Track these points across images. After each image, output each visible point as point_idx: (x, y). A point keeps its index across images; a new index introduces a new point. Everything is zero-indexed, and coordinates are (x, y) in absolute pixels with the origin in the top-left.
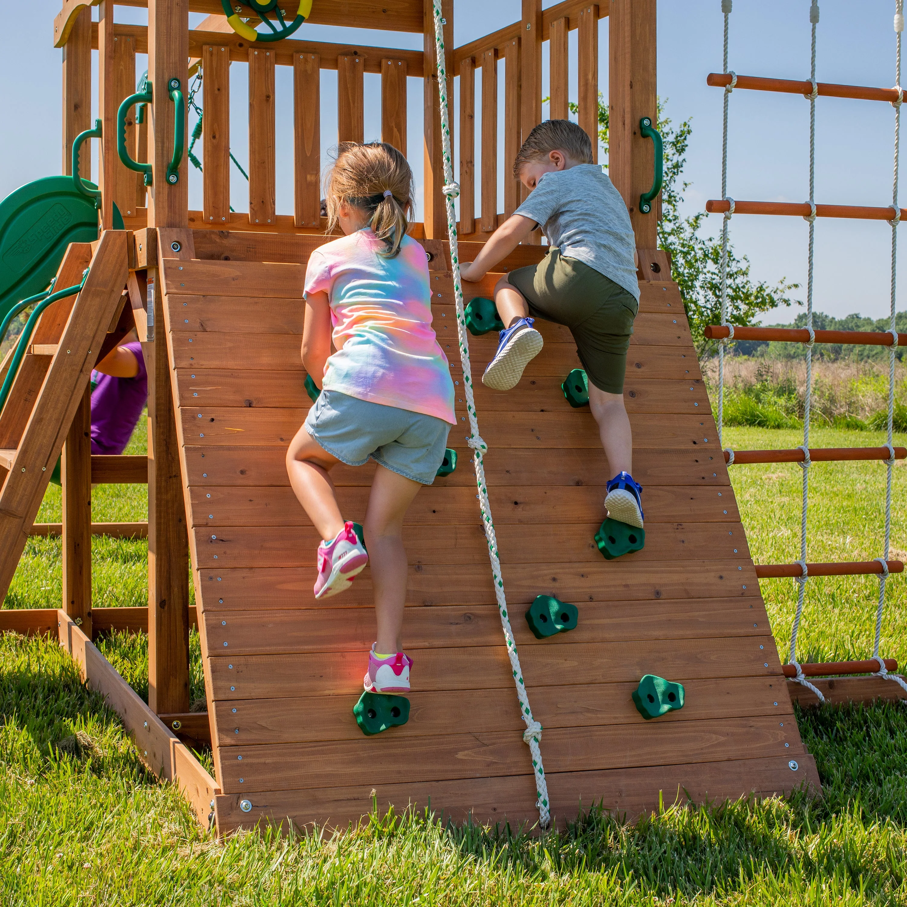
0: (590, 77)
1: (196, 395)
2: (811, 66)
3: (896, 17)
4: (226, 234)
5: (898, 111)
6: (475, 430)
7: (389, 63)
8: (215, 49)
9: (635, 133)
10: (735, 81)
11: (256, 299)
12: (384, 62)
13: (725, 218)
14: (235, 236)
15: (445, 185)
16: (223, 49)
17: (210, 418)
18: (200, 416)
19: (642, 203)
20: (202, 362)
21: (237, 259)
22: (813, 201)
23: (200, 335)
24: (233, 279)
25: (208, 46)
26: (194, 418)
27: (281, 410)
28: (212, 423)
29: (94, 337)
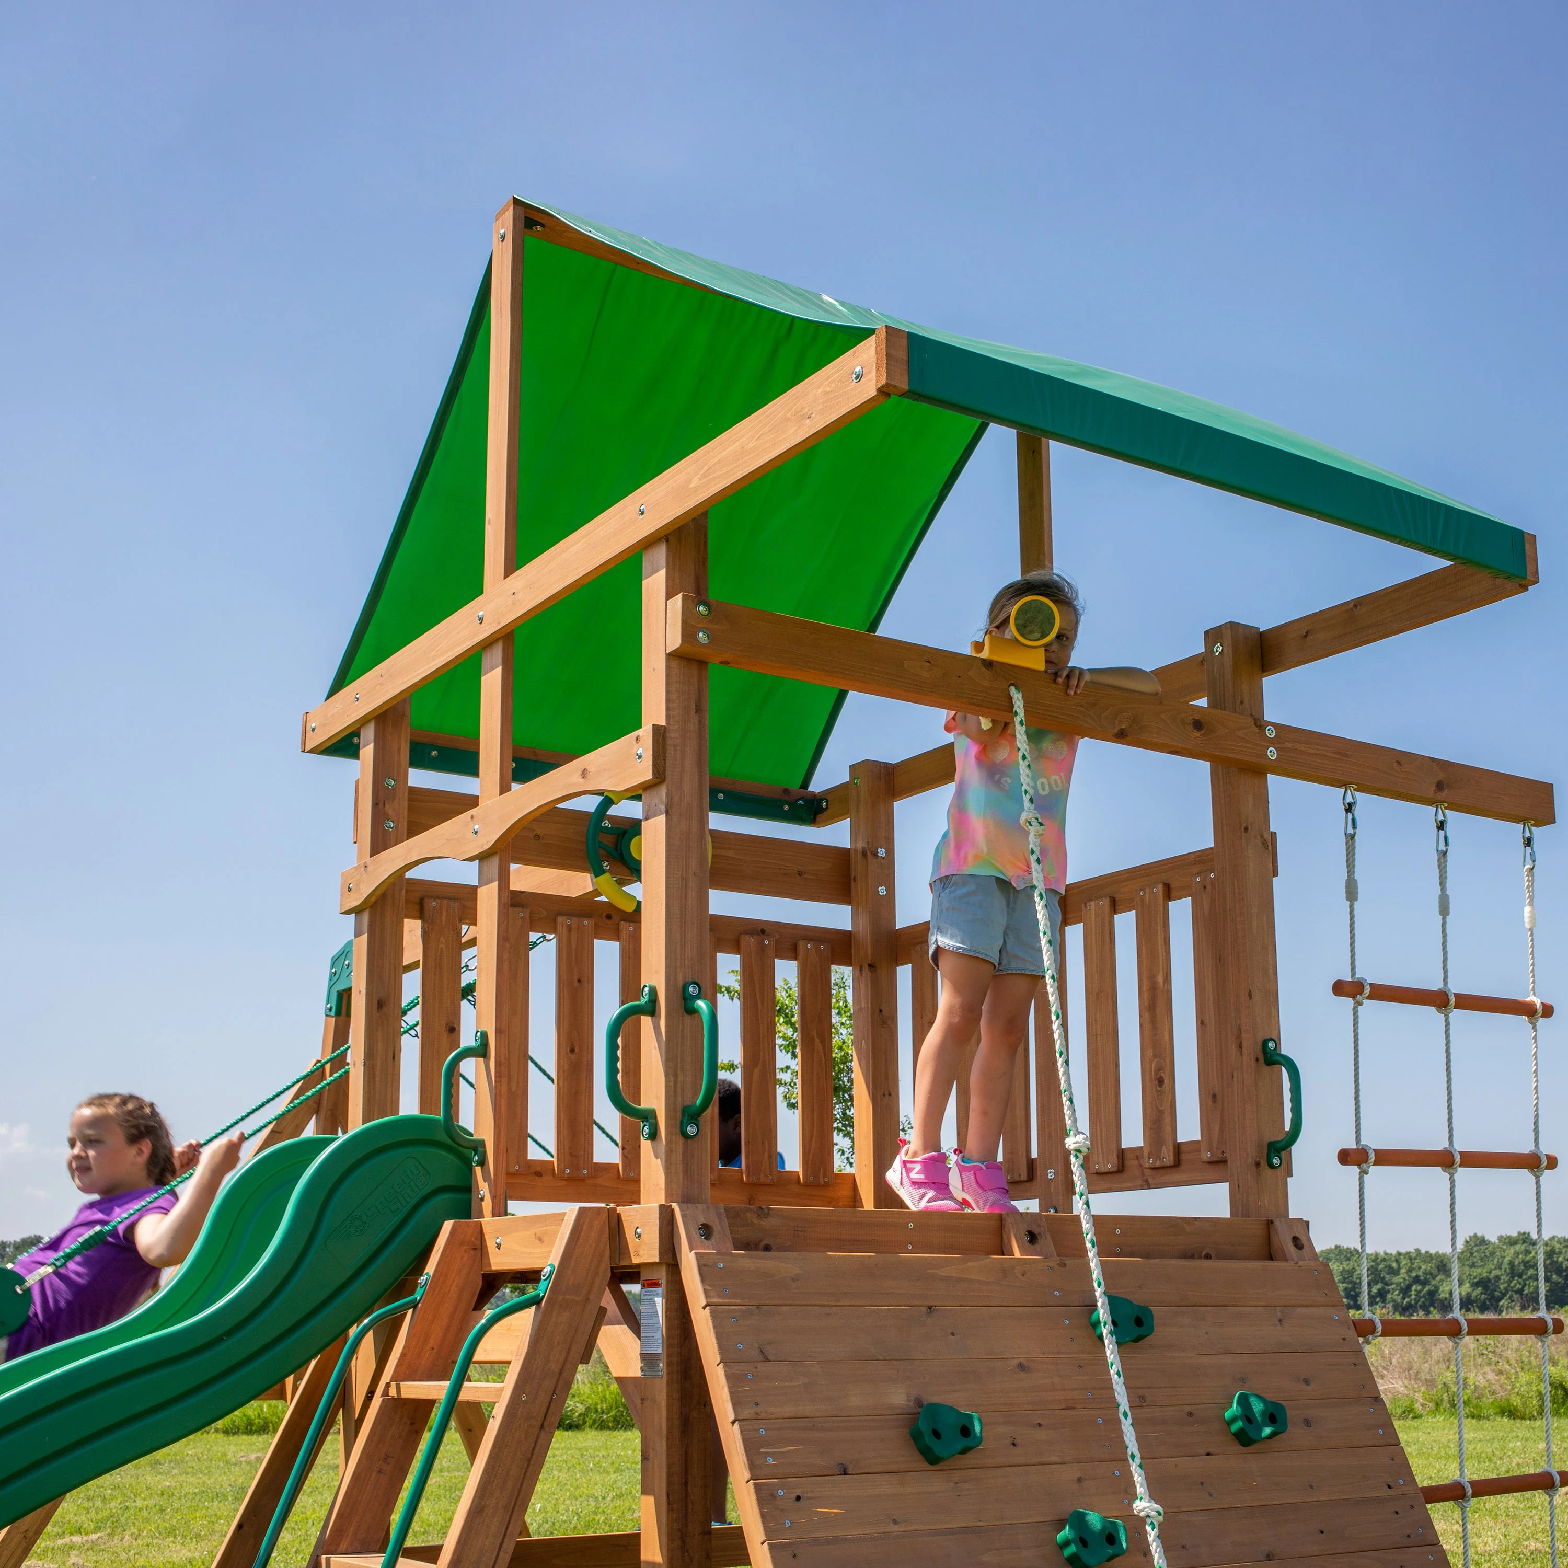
0: (1160, 979)
1: (770, 1461)
2: (1442, 972)
3: (1527, 909)
4: (766, 1211)
5: (1534, 1029)
6: (1140, 1490)
7: (809, 946)
8: (572, 922)
9: (1257, 1060)
10: (1367, 990)
11: (827, 1309)
12: (801, 944)
13: (1360, 1173)
14: (779, 1214)
15: (1068, 1136)
16: (586, 923)
17: (795, 1495)
18: (780, 1492)
19: (1272, 1154)
20: (771, 1409)
21: (782, 1249)
22: (1453, 1146)
23: (763, 1368)
24: (793, 1280)
25: (565, 918)
26: (773, 1496)
27: (886, 1476)
28: (798, 1504)
29: (560, 1373)
